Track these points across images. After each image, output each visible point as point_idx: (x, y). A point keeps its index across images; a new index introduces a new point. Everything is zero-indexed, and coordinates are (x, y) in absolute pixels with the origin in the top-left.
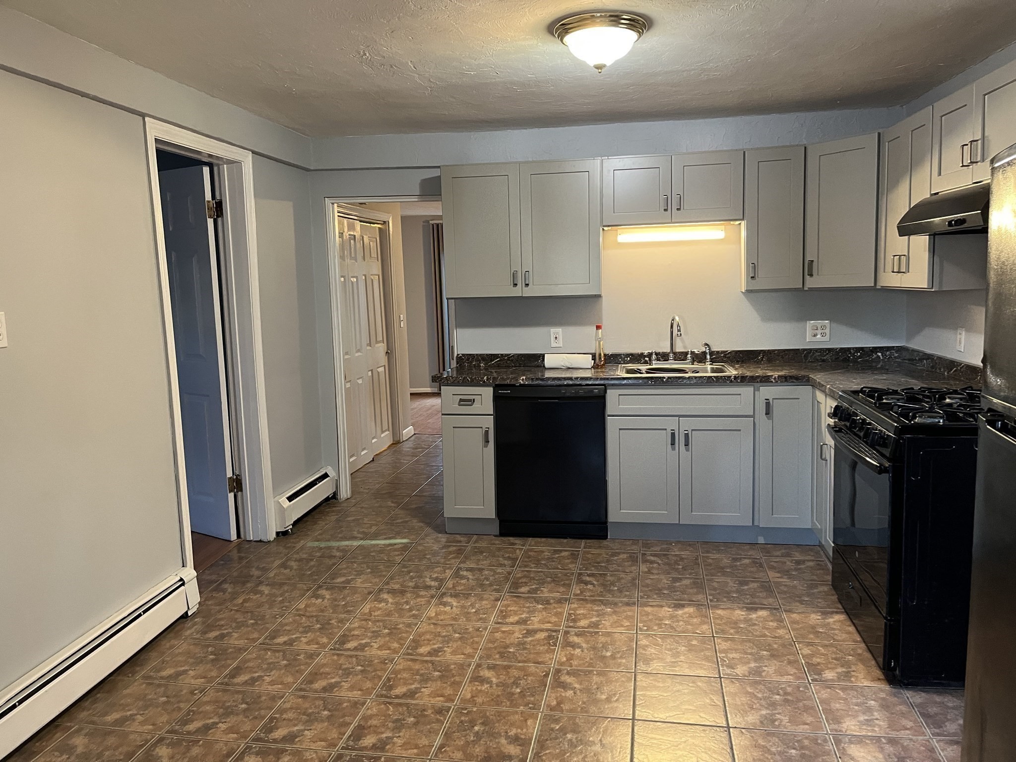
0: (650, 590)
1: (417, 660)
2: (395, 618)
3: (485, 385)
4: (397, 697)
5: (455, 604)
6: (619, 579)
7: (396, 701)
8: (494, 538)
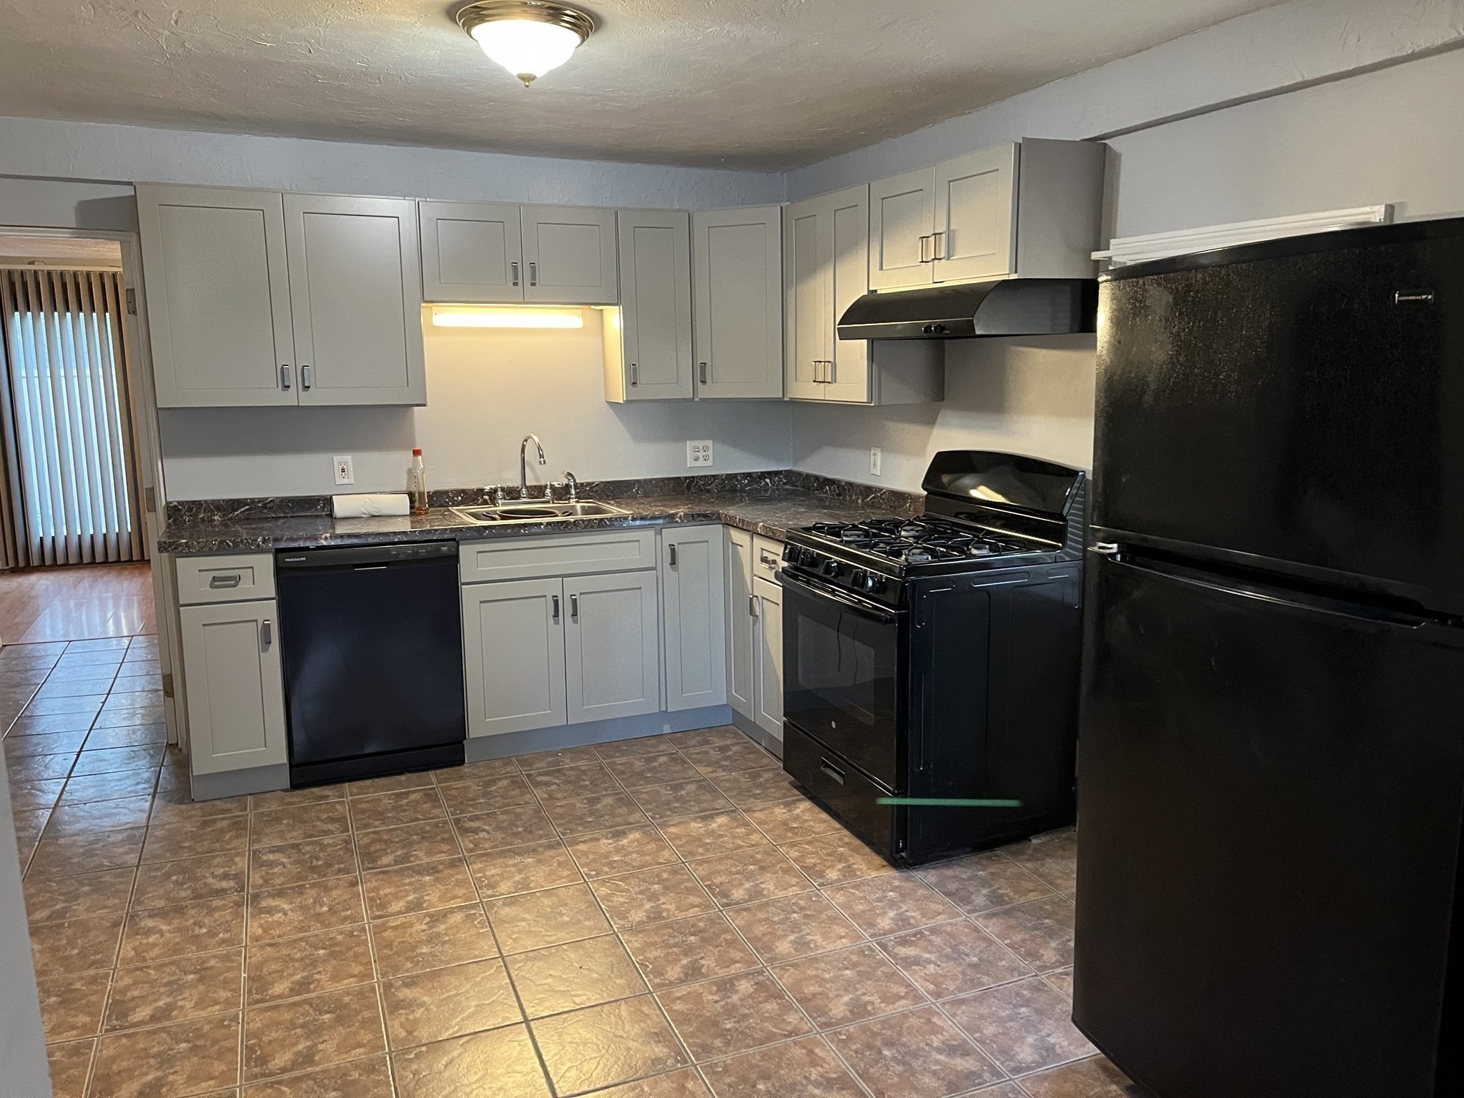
0: (569, 822)
1: (280, 1005)
2: (192, 953)
3: (260, 551)
4: (283, 1070)
5: (286, 907)
6: (518, 816)
7: (287, 1076)
8: (284, 794)
